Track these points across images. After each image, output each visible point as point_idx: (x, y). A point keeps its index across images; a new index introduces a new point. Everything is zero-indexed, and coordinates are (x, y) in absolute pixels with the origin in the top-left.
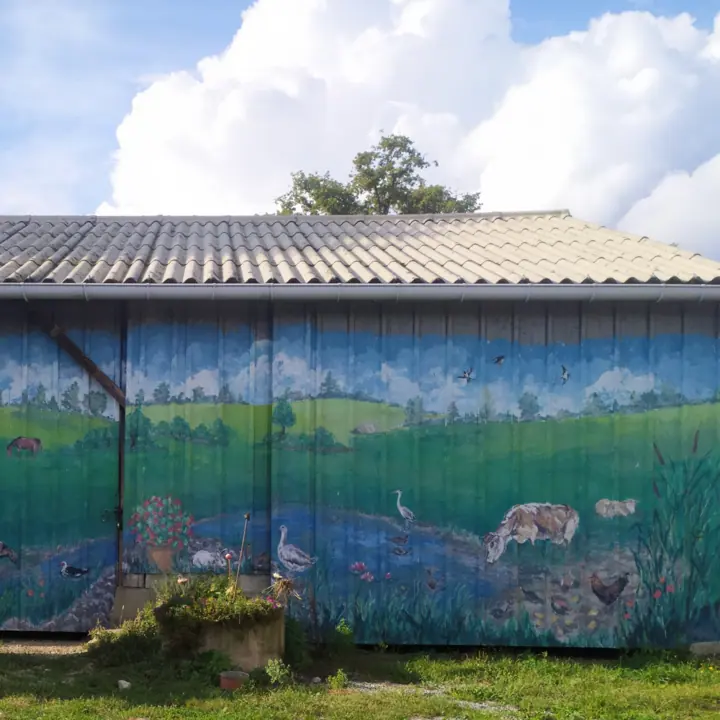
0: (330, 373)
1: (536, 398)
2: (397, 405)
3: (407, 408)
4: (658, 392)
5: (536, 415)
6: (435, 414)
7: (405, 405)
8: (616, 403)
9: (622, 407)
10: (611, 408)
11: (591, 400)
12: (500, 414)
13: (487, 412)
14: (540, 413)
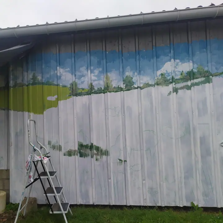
0: (34, 73)
1: (132, 78)
2: (65, 86)
3: (70, 87)
4: (195, 70)
5: (132, 87)
6: (83, 89)
7: (69, 86)
8: (173, 78)
9: (177, 79)
10: (171, 81)
11: (160, 77)
12: (114, 87)
13: (108, 87)
14: (134, 85)
